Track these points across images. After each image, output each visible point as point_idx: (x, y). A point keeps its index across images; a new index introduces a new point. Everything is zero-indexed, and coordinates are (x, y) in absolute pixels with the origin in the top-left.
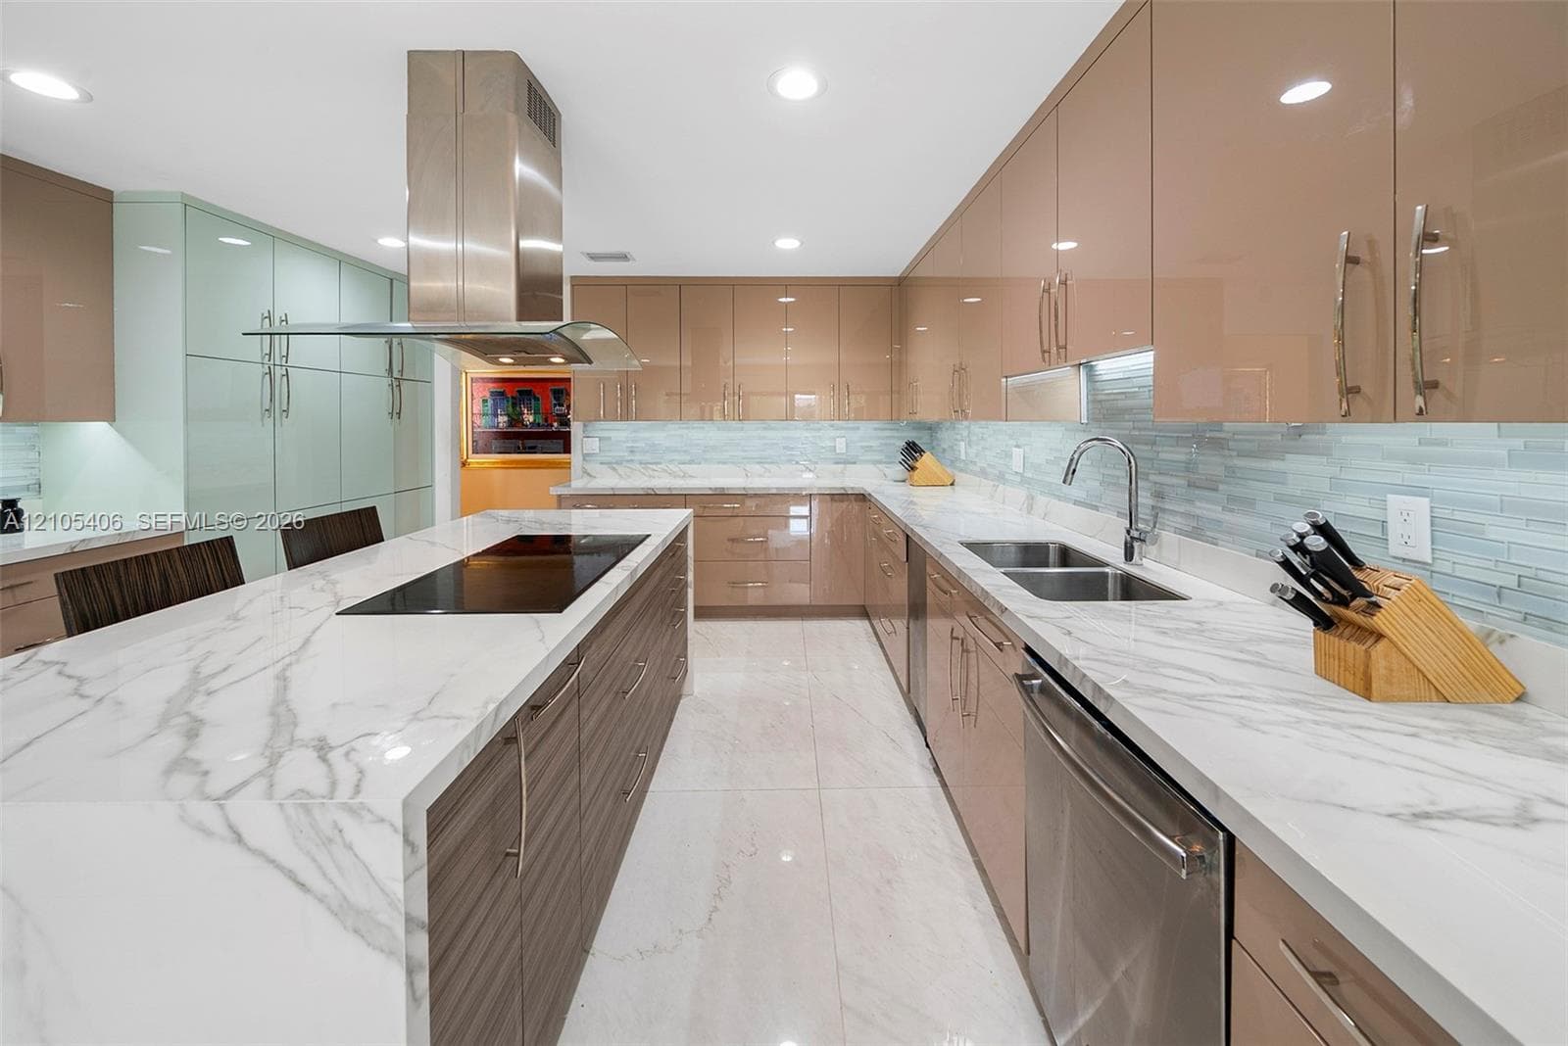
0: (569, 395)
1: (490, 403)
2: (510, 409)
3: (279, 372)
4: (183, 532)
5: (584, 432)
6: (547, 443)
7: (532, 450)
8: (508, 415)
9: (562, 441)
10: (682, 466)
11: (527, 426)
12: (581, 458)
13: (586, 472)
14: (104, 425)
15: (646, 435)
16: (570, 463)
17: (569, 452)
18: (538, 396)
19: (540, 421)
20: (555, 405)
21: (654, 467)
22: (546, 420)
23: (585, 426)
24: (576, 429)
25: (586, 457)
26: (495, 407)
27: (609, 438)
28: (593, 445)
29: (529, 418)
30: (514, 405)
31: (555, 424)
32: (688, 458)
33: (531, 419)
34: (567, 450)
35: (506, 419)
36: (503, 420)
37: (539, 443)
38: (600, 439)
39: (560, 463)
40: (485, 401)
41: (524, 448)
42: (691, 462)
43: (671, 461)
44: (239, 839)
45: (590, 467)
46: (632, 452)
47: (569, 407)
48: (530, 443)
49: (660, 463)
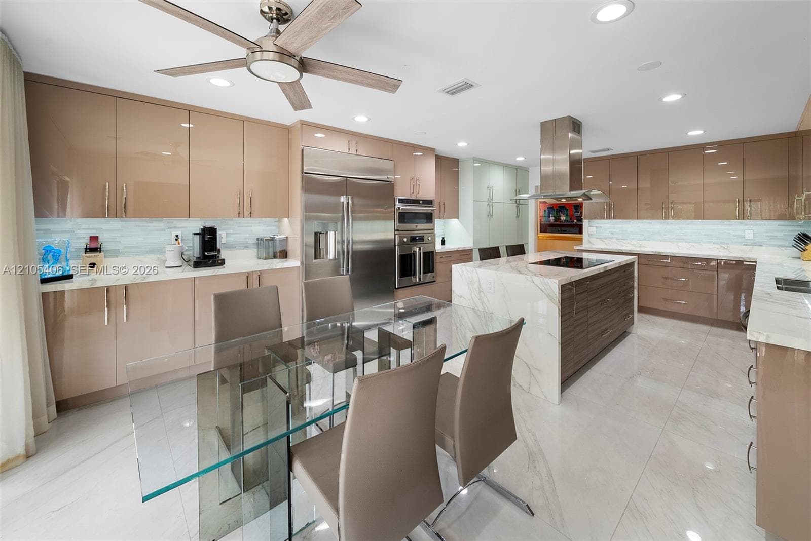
0: (582, 208)
1: (547, 211)
2: (555, 214)
3: (490, 204)
4: (472, 249)
5: (589, 224)
6: (571, 229)
7: (564, 232)
8: (555, 217)
9: (578, 228)
10: (638, 241)
11: (562, 221)
12: (587, 236)
13: (589, 241)
14: (457, 219)
15: (620, 226)
16: (582, 239)
17: (582, 234)
18: (567, 208)
19: (568, 219)
20: (575, 212)
21: (624, 241)
22: (571, 219)
23: (589, 221)
24: (585, 223)
25: (589, 235)
26: (549, 213)
27: (601, 227)
28: (593, 230)
29: (563, 218)
30: (557, 212)
31: (575, 221)
32: (643, 237)
33: (564, 218)
34: (581, 232)
35: (553, 218)
36: (552, 219)
37: (567, 229)
38: (597, 227)
39: (577, 238)
40: (545, 211)
41: (561, 231)
42: (644, 239)
43: (633, 239)
44: (533, 282)
45: (592, 240)
46: (612, 234)
47: (582, 213)
48: (563, 229)
49: (627, 240)
